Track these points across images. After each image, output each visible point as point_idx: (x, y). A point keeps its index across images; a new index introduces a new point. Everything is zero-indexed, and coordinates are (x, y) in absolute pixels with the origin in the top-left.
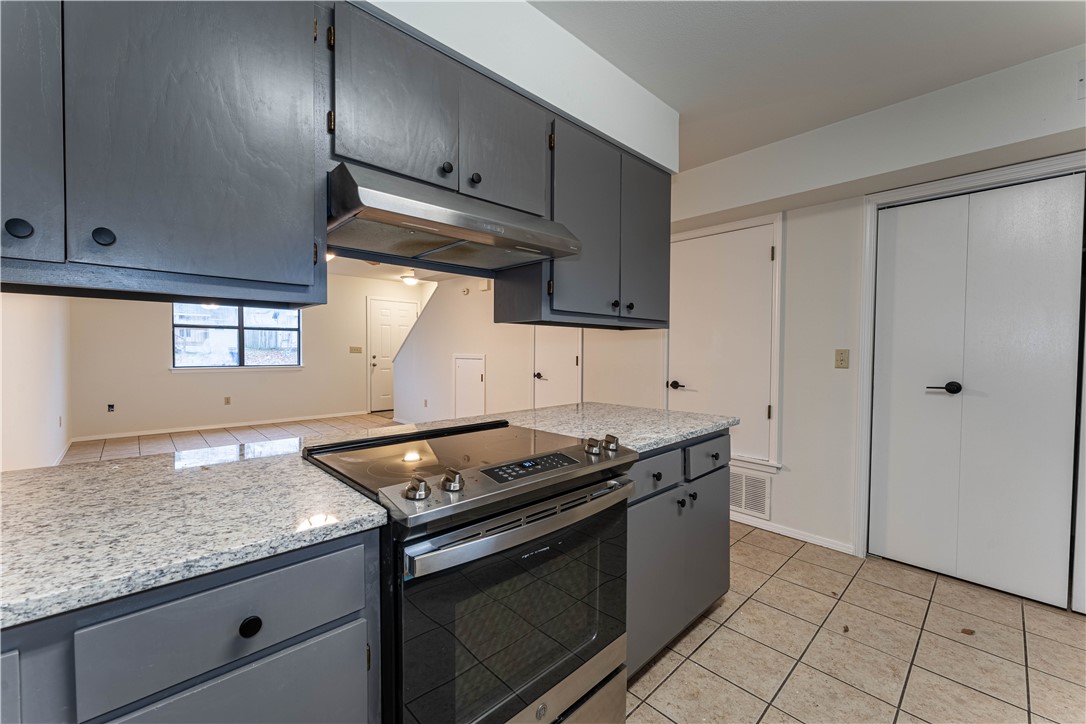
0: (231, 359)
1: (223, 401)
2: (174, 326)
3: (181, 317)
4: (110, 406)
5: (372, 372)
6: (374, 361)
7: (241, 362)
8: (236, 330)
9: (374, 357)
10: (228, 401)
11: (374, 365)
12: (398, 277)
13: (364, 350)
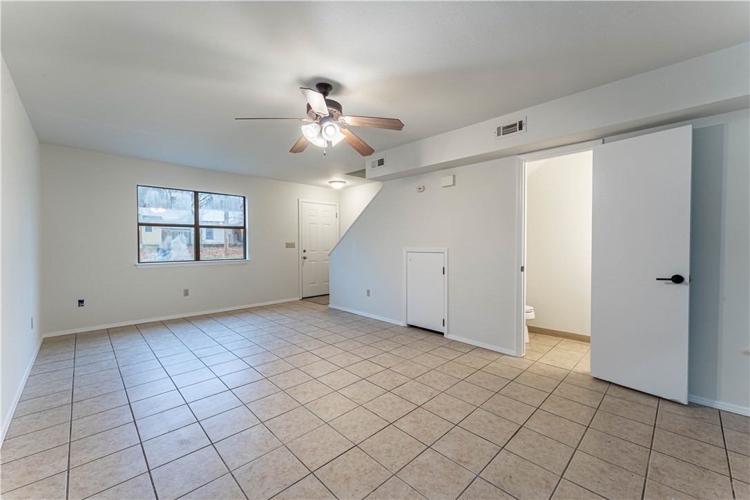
0: (189, 254)
1: (183, 293)
2: (139, 224)
3: (144, 217)
4: (80, 301)
5: (303, 264)
6: (304, 255)
7: (197, 258)
8: (193, 229)
9: (305, 251)
10: (186, 293)
11: (305, 258)
12: (326, 182)
13: (296, 245)
